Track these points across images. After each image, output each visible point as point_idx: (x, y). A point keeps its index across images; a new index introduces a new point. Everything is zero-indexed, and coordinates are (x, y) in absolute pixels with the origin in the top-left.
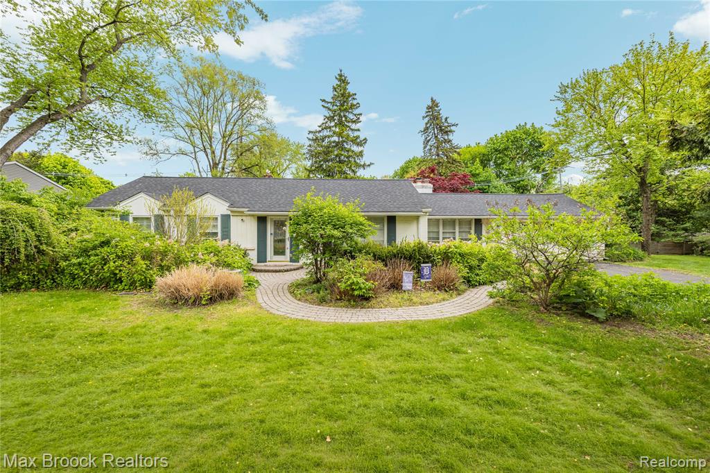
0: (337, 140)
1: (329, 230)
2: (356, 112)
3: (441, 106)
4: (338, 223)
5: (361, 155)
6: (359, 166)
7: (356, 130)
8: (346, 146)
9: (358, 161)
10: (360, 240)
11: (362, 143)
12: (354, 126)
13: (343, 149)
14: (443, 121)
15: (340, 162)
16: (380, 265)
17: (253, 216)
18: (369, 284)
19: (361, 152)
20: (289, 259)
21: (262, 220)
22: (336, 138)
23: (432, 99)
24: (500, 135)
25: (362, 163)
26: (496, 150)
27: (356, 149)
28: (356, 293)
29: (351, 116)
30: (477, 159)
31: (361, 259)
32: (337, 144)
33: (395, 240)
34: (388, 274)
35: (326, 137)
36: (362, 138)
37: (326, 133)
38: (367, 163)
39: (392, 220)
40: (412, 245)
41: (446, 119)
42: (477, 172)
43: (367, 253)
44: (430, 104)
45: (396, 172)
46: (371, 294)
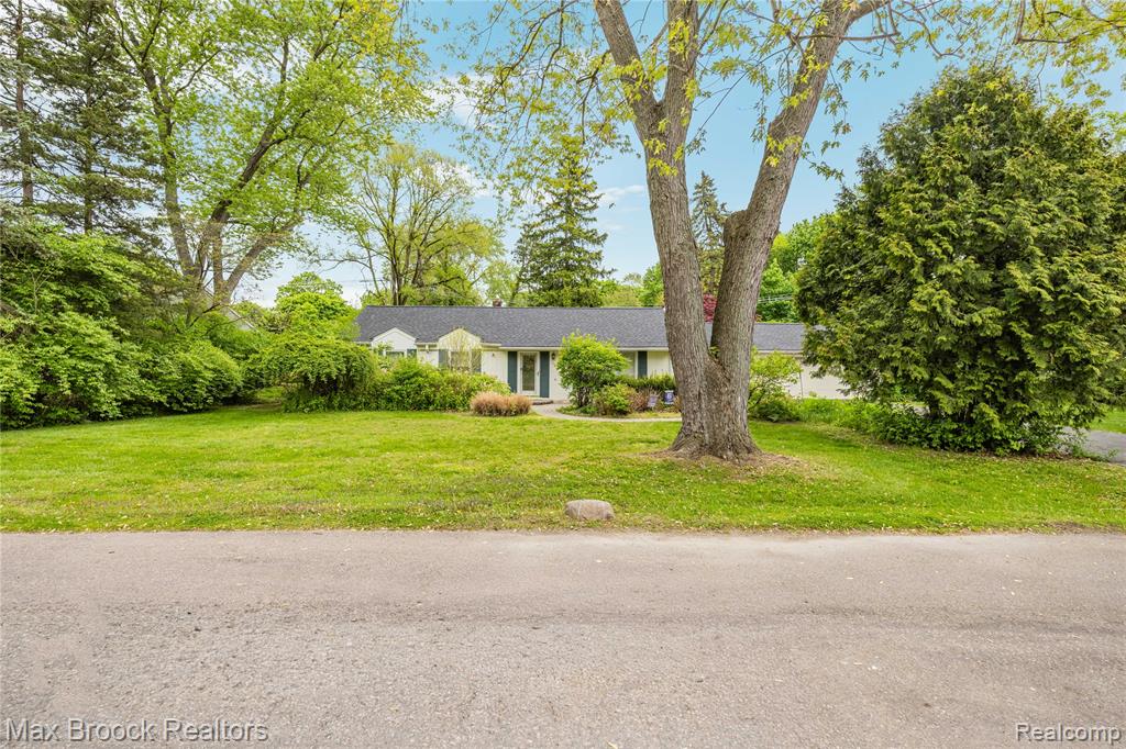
0: (564, 236)
1: (594, 364)
2: (591, 195)
3: (716, 184)
4: (601, 358)
5: (598, 256)
6: (594, 272)
7: (591, 220)
8: (576, 244)
9: (594, 266)
10: (615, 373)
11: (598, 240)
12: (587, 215)
13: (573, 248)
14: (719, 207)
15: (568, 268)
16: (633, 391)
17: (503, 351)
18: (626, 402)
19: (598, 254)
20: (538, 394)
21: (512, 355)
22: (561, 234)
23: (703, 174)
24: (810, 221)
25: (600, 270)
26: (806, 244)
27: (591, 248)
28: (618, 407)
29: (583, 200)
30: (775, 260)
31: (619, 386)
32: (564, 242)
33: (646, 373)
34: (639, 397)
35: (547, 233)
36: (600, 234)
37: (548, 226)
38: (607, 270)
39: (643, 356)
40: (660, 378)
41: (723, 206)
42: (774, 279)
43: (622, 382)
44: (700, 182)
45: (650, 272)
46: (628, 409)
